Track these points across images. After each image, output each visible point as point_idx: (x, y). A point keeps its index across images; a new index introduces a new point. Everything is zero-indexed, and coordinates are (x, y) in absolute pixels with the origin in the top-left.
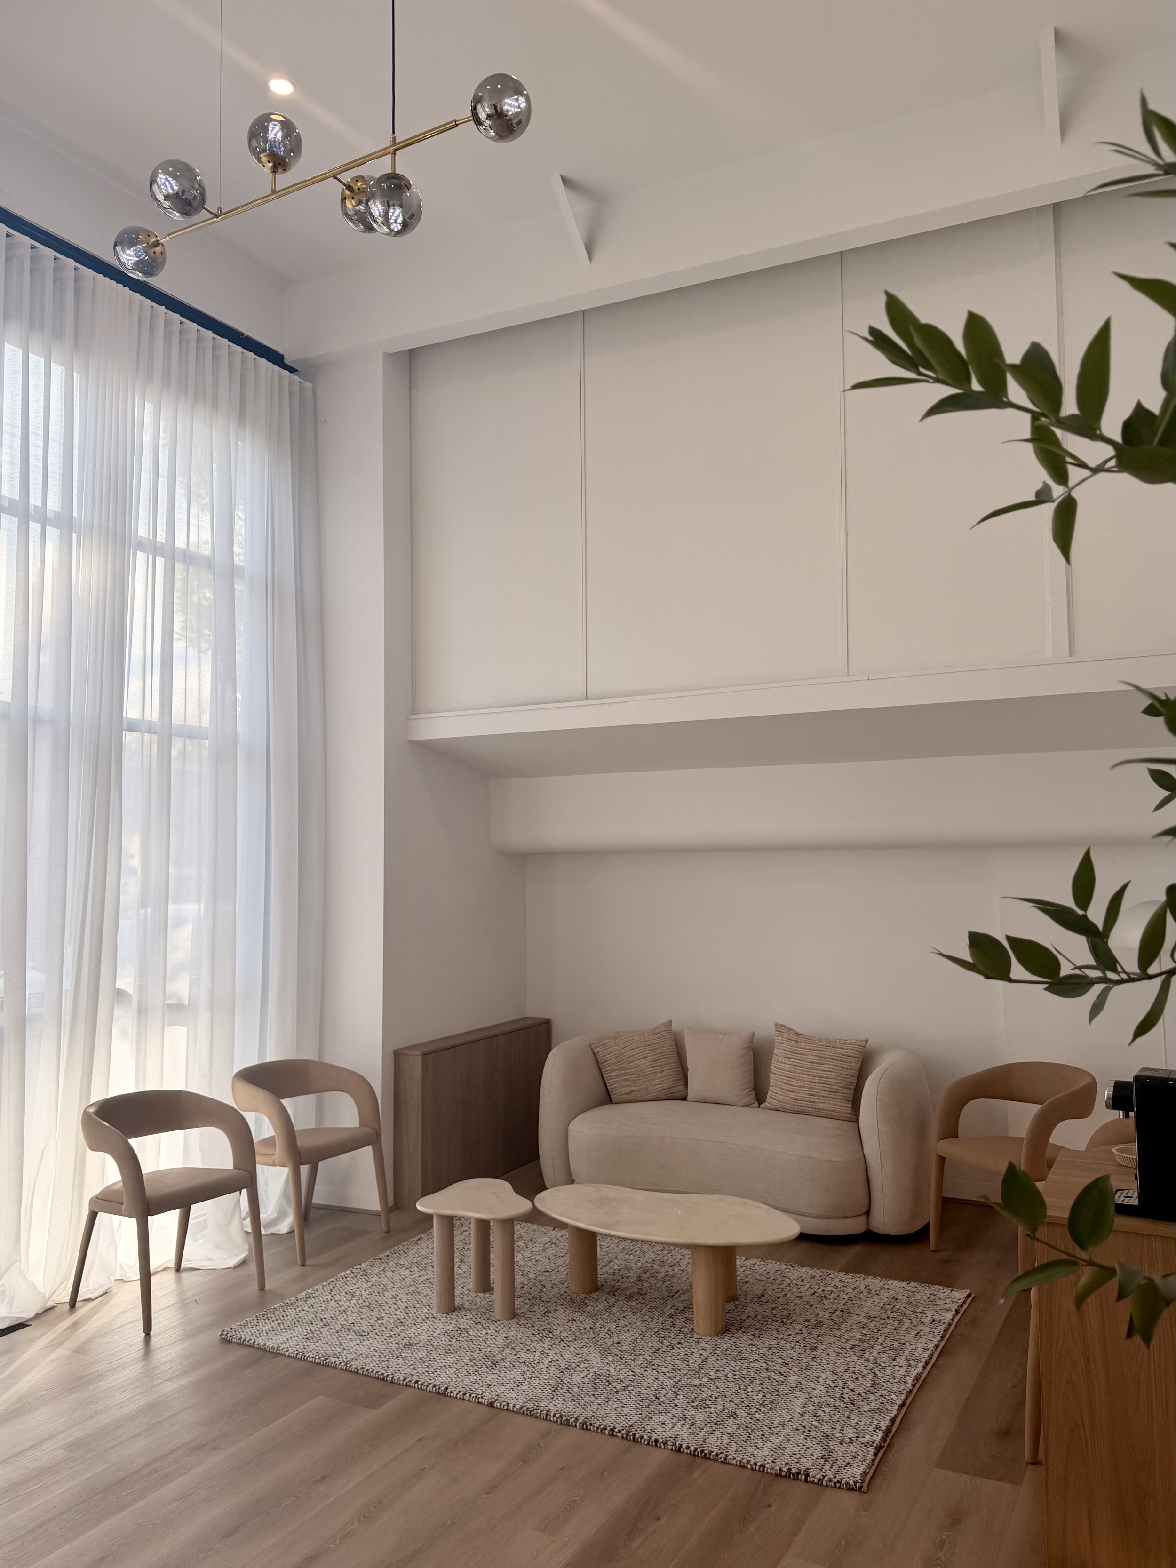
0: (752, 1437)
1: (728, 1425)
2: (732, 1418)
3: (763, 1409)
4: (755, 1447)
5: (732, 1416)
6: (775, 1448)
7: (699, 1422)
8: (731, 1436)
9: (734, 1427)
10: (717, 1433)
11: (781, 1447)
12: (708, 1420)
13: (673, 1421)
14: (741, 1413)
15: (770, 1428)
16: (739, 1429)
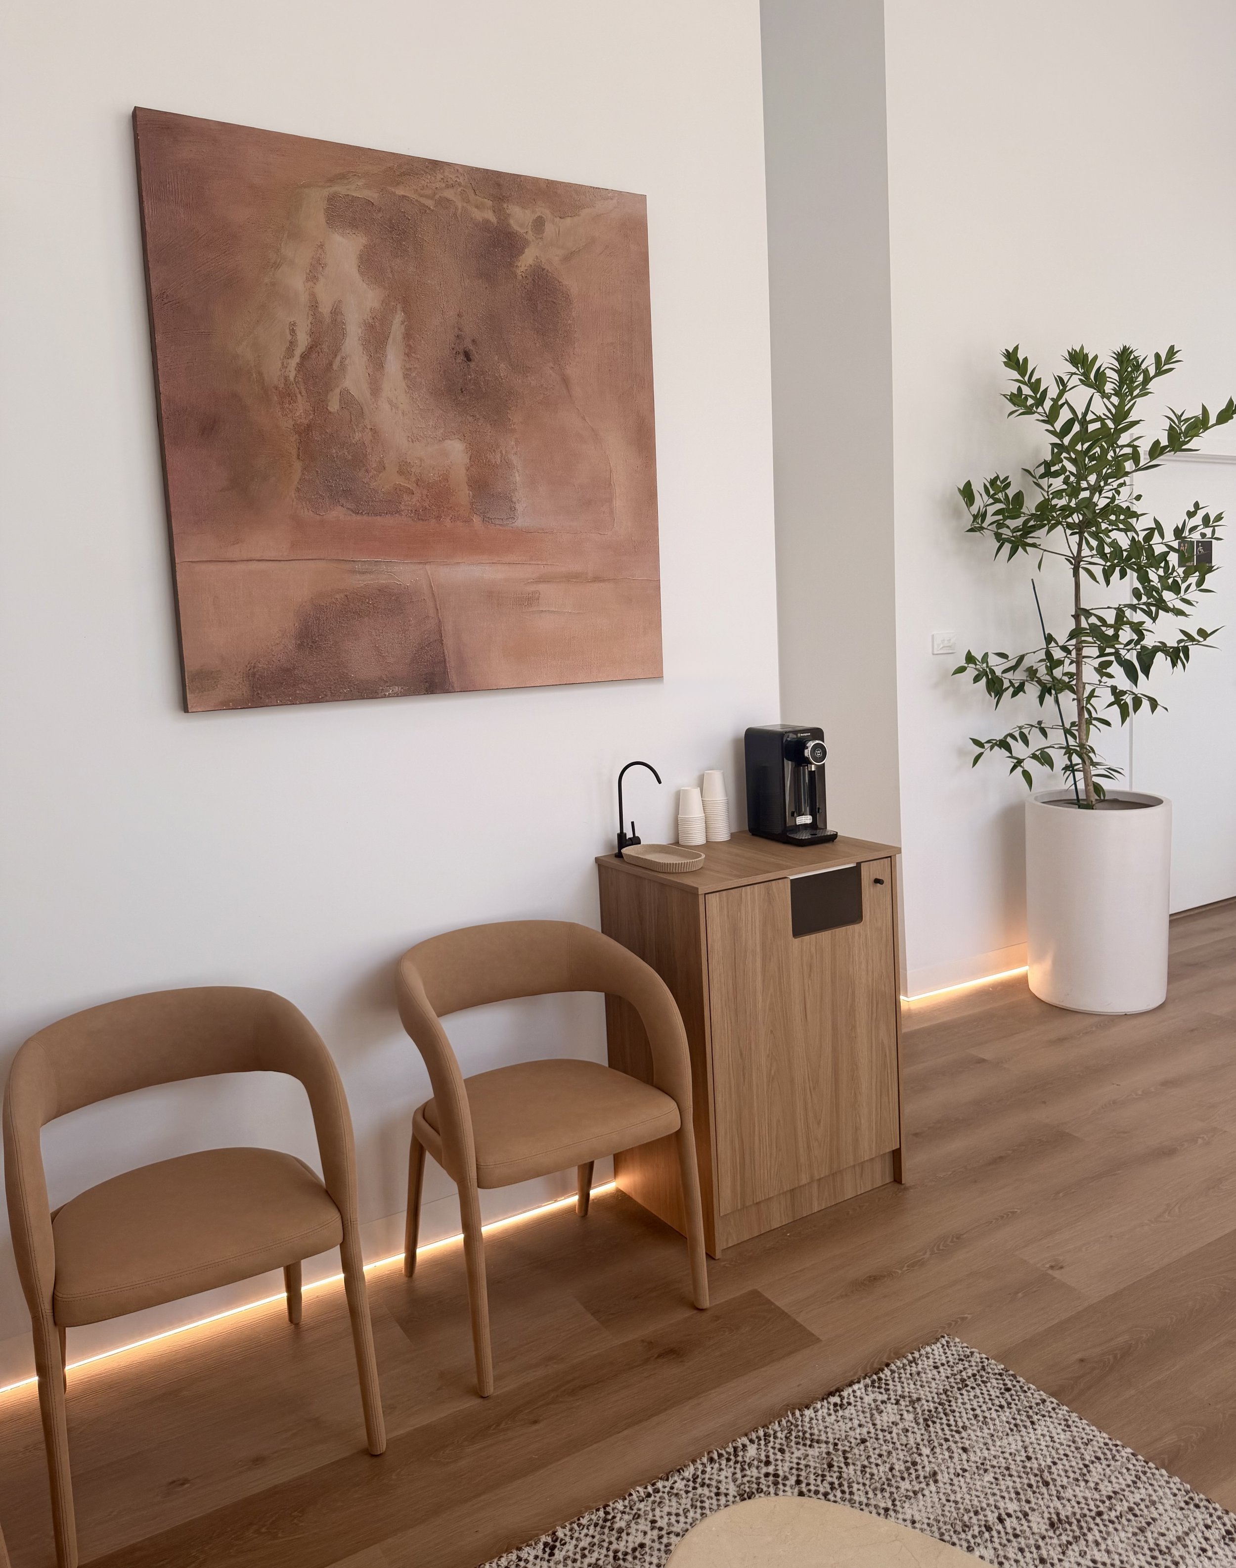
0: (1049, 1460)
1: (1078, 1503)
2: (1063, 1517)
3: (992, 1518)
4: (1056, 1439)
5: (1060, 1520)
6: (1025, 1427)
7: (1130, 1530)
8: (1085, 1475)
9: (1069, 1494)
10: (1106, 1489)
11: (1012, 1426)
12: (1111, 1527)
13: (1183, 1551)
14: (1038, 1523)
15: (1008, 1469)
16: (1062, 1487)
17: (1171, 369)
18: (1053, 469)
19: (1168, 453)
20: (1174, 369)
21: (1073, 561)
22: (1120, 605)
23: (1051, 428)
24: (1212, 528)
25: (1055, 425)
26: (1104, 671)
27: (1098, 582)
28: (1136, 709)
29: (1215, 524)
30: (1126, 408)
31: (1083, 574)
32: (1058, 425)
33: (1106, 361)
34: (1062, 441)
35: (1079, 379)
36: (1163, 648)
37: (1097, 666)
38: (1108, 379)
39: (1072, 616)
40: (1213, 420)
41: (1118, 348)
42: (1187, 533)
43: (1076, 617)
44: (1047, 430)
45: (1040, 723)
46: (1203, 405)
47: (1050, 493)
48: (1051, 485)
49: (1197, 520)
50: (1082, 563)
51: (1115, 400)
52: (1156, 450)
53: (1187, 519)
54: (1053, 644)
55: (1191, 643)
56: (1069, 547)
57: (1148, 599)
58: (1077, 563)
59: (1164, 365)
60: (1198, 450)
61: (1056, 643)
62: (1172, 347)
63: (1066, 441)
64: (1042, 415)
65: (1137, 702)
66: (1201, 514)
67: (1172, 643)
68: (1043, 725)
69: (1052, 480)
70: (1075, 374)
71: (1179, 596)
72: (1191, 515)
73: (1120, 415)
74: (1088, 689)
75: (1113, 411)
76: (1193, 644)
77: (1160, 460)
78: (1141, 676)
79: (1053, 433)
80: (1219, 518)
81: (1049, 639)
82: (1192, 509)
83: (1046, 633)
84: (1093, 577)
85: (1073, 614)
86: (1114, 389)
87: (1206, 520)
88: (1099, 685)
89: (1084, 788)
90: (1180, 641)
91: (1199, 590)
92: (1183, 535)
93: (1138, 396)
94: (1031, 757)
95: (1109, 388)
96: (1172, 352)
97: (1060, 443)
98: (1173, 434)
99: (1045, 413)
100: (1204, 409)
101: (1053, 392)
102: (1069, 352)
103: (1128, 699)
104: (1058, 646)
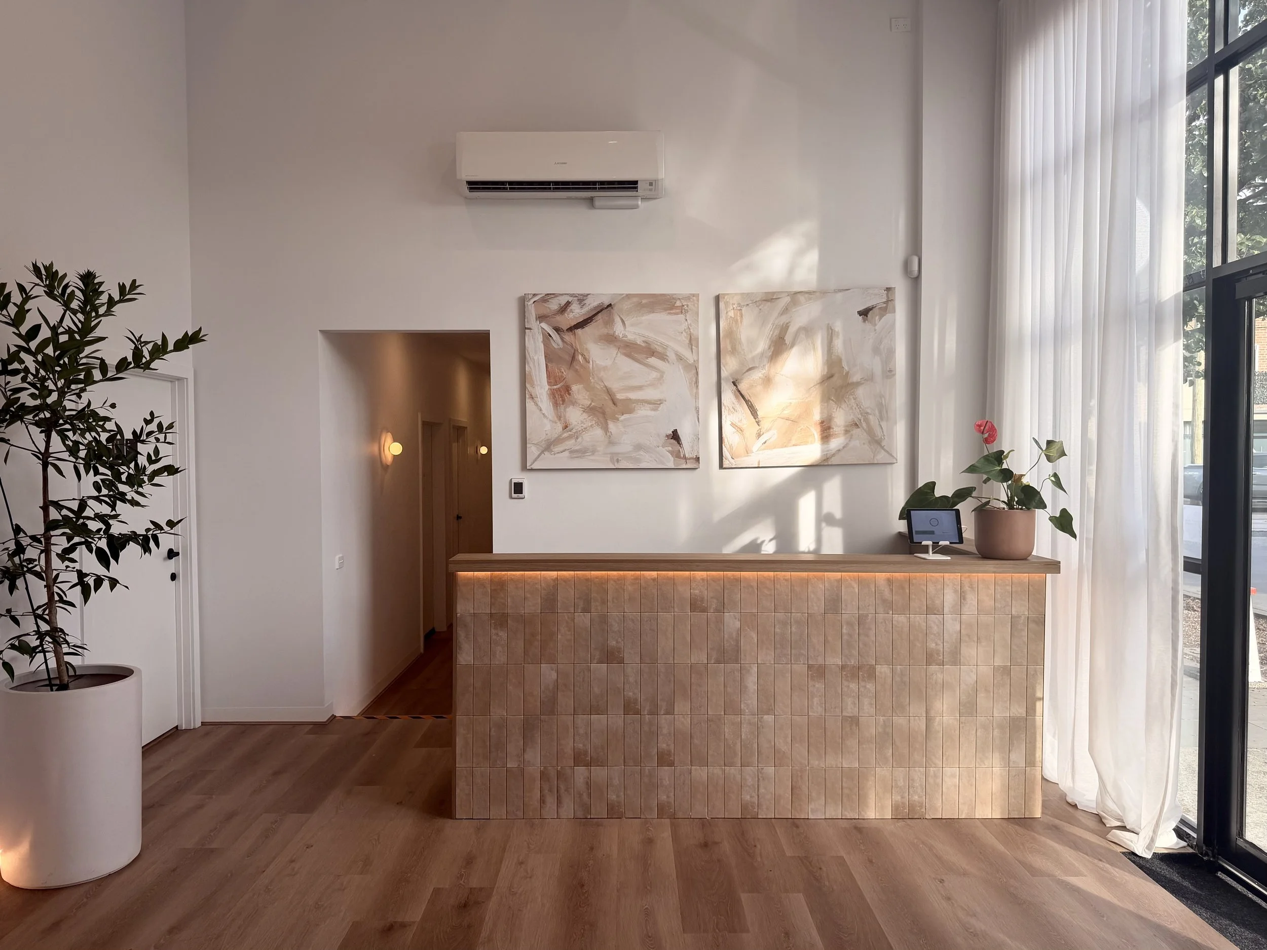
17: (135, 299)
18: (10, 368)
19: (132, 370)
20: (137, 299)
21: (41, 457)
22: (83, 497)
23: (17, 332)
24: (164, 434)
25: (20, 329)
26: (67, 556)
27: (64, 476)
28: (97, 588)
29: (167, 431)
30: (93, 324)
31: (50, 469)
32: (24, 329)
33: (73, 281)
34: (28, 345)
35: (44, 291)
36: (133, 537)
37: (60, 552)
38: (76, 297)
39: (40, 507)
40: (171, 347)
41: (82, 272)
42: (145, 438)
43: (45, 509)
44: (14, 333)
45: (9, 611)
46: (163, 333)
47: (7, 390)
48: (9, 382)
49: (153, 427)
50: (49, 459)
51: (81, 316)
52: (122, 365)
53: (145, 426)
54: (22, 535)
55: (159, 531)
56: (34, 442)
57: (109, 492)
58: (45, 459)
59: (128, 294)
60: (157, 370)
61: (25, 533)
62: (134, 281)
63: (33, 345)
64: (6, 317)
65: (99, 582)
66: (156, 421)
67: (141, 531)
68: (12, 614)
69: (9, 378)
70: (38, 285)
71: (134, 489)
72: (148, 422)
73: (87, 329)
74: (55, 573)
75: (80, 325)
76: (161, 533)
77: (126, 374)
78: (112, 561)
79: (19, 335)
80: (171, 426)
81: (17, 530)
82: (149, 418)
83: (14, 524)
84: (60, 472)
85: (42, 505)
86: (79, 306)
87: (160, 426)
88: (66, 570)
89: (56, 666)
90: (148, 530)
91: (150, 484)
92: (142, 439)
93: (103, 315)
94: (8, 648)
95: (75, 305)
96: (134, 286)
97: (26, 346)
98: (137, 354)
99: (9, 316)
100: (164, 338)
101: (17, 298)
102: (33, 264)
103: (91, 581)
104: (27, 536)
